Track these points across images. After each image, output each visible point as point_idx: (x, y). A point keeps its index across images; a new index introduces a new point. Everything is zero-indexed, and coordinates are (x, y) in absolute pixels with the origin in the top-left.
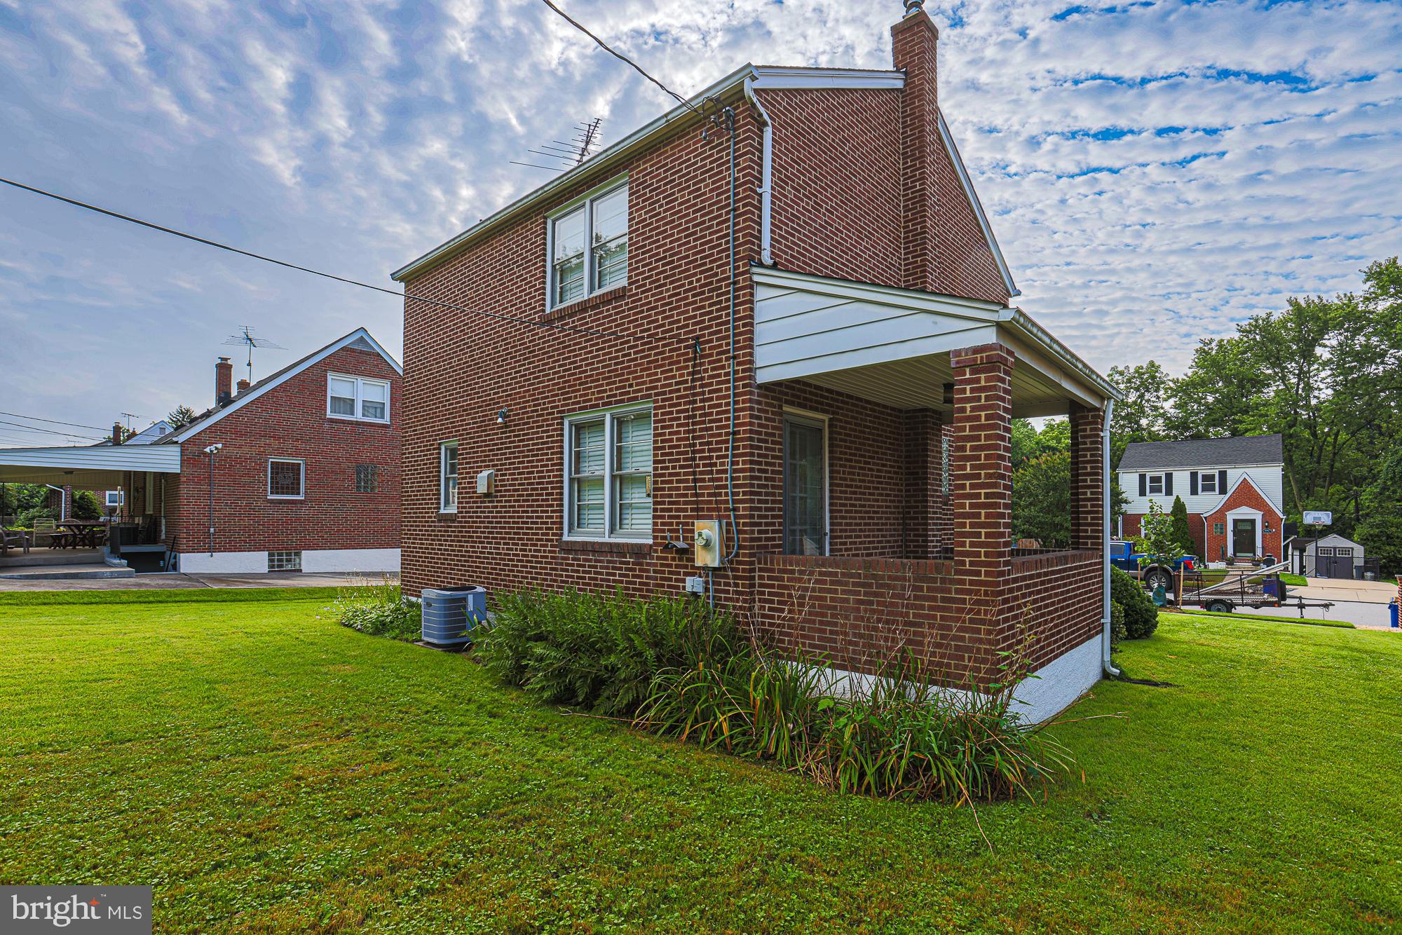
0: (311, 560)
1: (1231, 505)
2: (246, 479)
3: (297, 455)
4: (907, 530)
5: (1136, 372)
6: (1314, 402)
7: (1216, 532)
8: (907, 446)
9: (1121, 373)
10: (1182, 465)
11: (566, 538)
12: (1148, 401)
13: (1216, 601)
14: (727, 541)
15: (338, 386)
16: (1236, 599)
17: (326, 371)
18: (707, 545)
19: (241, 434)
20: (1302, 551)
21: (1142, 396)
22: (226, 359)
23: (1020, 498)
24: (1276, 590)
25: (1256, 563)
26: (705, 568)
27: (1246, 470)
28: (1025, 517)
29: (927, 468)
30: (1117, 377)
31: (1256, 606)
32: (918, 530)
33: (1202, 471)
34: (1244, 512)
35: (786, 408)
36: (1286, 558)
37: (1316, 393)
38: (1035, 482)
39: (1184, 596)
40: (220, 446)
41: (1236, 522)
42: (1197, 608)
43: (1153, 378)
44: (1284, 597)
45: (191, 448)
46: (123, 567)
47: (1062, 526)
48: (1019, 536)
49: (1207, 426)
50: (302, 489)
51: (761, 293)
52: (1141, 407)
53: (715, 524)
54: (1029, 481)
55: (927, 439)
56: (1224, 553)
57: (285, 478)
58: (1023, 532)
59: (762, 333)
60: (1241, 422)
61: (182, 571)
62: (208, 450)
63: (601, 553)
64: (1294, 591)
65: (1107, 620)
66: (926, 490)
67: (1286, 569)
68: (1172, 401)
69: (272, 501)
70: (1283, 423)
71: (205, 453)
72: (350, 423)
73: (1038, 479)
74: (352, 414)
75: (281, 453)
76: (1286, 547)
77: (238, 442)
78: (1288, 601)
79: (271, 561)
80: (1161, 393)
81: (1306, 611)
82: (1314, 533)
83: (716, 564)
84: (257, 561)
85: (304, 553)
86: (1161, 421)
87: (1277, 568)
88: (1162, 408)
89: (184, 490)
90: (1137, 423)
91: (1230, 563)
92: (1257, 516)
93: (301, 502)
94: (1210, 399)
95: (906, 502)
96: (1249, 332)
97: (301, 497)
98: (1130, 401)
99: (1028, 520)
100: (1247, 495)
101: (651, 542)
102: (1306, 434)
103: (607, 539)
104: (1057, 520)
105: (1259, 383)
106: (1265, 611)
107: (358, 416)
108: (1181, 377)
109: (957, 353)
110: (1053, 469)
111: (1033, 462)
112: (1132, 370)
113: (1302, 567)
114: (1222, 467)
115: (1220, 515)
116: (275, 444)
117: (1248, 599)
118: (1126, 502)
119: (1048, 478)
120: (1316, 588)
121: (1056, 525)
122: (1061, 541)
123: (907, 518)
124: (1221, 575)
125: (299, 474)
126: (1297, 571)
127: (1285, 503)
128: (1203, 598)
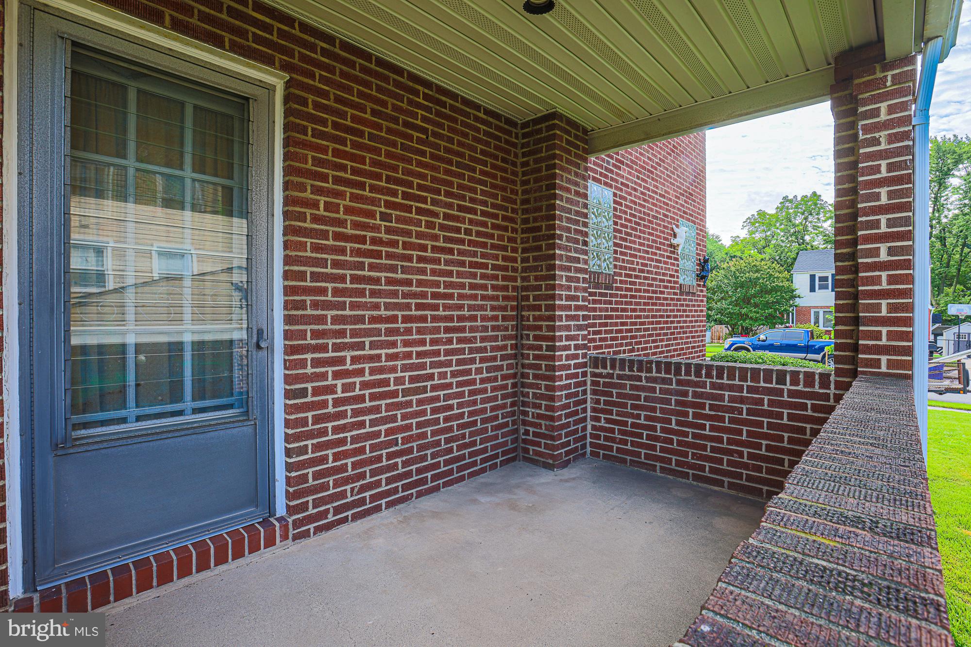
4: (524, 328)
5: (802, 200)
8: (524, 183)
9: (791, 201)
12: (811, 222)
21: (806, 219)
23: (714, 294)
28: (718, 309)
29: (553, 217)
30: (787, 204)
32: (540, 328)
38: (726, 281)
43: (816, 204)
47: (747, 315)
48: (713, 323)
52: (806, 227)
54: (721, 281)
55: (554, 166)
58: (716, 320)
66: (553, 257)
68: (829, 222)
73: (728, 279)
80: (821, 216)
86: (820, 237)
88: (822, 227)
90: (803, 238)
95: (524, 279)
98: (797, 222)
99: (721, 311)
104: (744, 311)
110: (741, 271)
111: (725, 265)
112: (799, 199)
118: (799, 297)
119: (737, 278)
121: (742, 315)
122: (747, 328)
123: (523, 308)
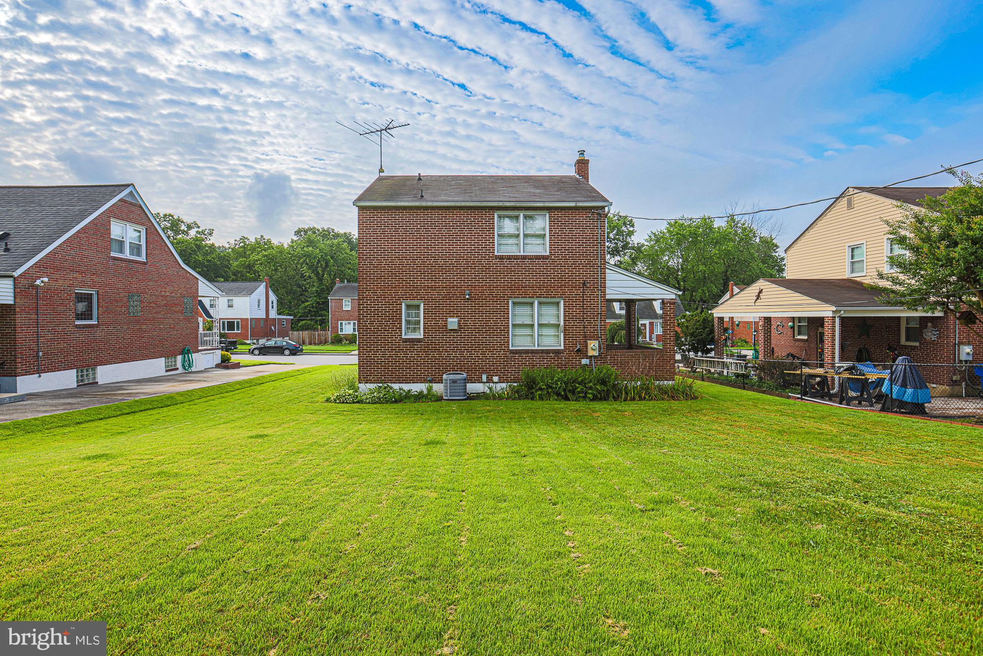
0: (106, 374)
2: (61, 308)
3: (92, 287)
11: (512, 348)
14: (602, 347)
15: (117, 229)
17: (110, 217)
18: (593, 349)
19: (57, 269)
26: (592, 356)
40: (45, 279)
45: (23, 282)
50: (95, 315)
53: (597, 342)
61: (18, 393)
62: (36, 283)
69: (78, 326)
71: (34, 286)
72: (122, 260)
74: (123, 252)
75: (83, 285)
77: (56, 276)
79: (77, 377)
83: (597, 354)
84: (67, 379)
85: (99, 368)
89: (19, 319)
93: (94, 326)
97: (94, 322)
101: (562, 348)
103: (536, 348)
107: (127, 254)
116: (80, 277)
125: (92, 303)
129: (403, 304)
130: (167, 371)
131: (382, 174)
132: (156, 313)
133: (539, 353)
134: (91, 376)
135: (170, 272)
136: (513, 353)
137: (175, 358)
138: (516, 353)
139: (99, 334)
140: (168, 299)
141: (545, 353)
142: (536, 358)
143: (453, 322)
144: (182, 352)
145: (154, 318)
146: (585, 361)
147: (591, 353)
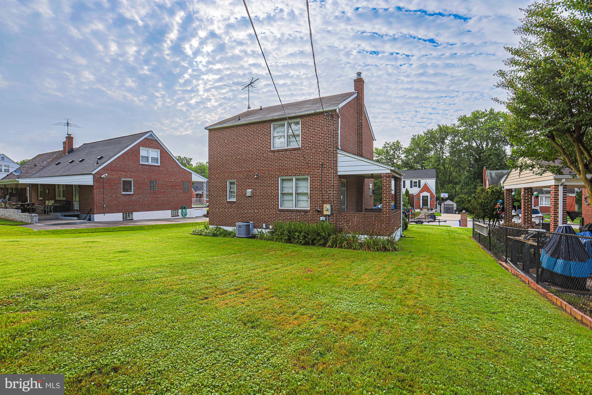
0: (137, 216)
1: (421, 191)
2: (115, 187)
3: (131, 178)
4: (358, 205)
5: (393, 144)
6: (444, 157)
7: (417, 200)
8: (358, 185)
9: (388, 144)
10: (408, 178)
11: (280, 208)
12: (396, 154)
13: (419, 221)
14: (332, 209)
15: (143, 152)
16: (424, 220)
17: (140, 146)
18: (327, 210)
19: (112, 170)
20: (441, 205)
21: (394, 152)
22: (71, 135)
24: (433, 217)
25: (428, 210)
26: (326, 215)
27: (426, 180)
29: (363, 190)
30: (387, 145)
31: (428, 222)
32: (360, 205)
33: (414, 180)
34: (425, 194)
35: (342, 179)
36: (436, 208)
37: (445, 154)
39: (410, 220)
40: (107, 175)
41: (423, 197)
42: (414, 223)
43: (398, 146)
44: (435, 219)
45: (97, 176)
46: (76, 220)
49: (414, 163)
50: (132, 190)
51: (339, 155)
52: (394, 156)
53: (329, 205)
55: (363, 183)
56: (420, 207)
57: (127, 185)
59: (339, 164)
60: (424, 163)
61: (95, 221)
62: (103, 176)
63: (293, 212)
64: (438, 218)
65: (402, 224)
66: (362, 195)
67: (436, 211)
68: (404, 155)
69: (123, 195)
70: (436, 164)
71: (101, 178)
72: (148, 165)
74: (148, 162)
75: (126, 177)
76: (436, 204)
77: (112, 173)
78: (436, 221)
79: (123, 216)
80: (401, 151)
81: (441, 223)
82: (444, 200)
83: (330, 214)
84: (118, 217)
85: (134, 213)
86: (400, 161)
87: (434, 211)
88: (400, 157)
89: (95, 191)
90: (393, 161)
91: (421, 210)
92: (428, 194)
93: (133, 195)
94: (415, 154)
95: (358, 198)
96: (427, 134)
97: (132, 193)
98: (391, 154)
100: (426, 188)
101: (309, 209)
102: (442, 168)
103: (294, 208)
105: (429, 150)
106: (431, 223)
107: (150, 163)
108: (407, 147)
109: (383, 174)
112: (392, 143)
113: (440, 210)
114: (419, 179)
115: (419, 194)
116: (124, 174)
117: (427, 220)
120: (444, 216)
123: (358, 202)
124: (420, 213)
125: (131, 184)
126: (439, 212)
127: (436, 190)
128: (415, 220)
129: (228, 182)
130: (172, 216)
131: (249, 110)
132: (166, 189)
133: (295, 212)
134: (131, 216)
135: (174, 170)
136: (280, 211)
137: (178, 211)
138: (282, 212)
139: (134, 198)
140: (173, 183)
141: (299, 212)
142: (293, 215)
143: (249, 192)
144: (181, 208)
145: (164, 192)
146: (322, 218)
147: (325, 213)
